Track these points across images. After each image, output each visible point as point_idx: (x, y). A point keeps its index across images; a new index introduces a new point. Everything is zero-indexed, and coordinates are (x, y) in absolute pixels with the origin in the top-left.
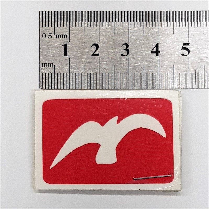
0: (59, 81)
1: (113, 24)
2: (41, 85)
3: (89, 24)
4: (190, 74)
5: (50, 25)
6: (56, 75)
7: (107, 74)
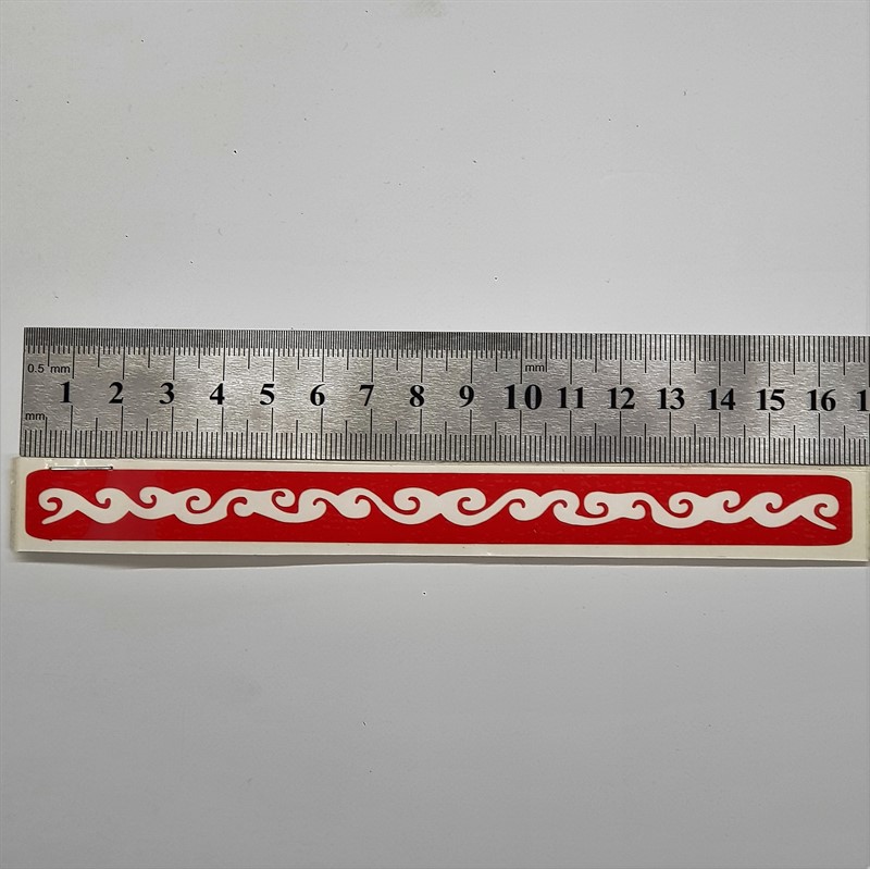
0: (53, 443)
1: (147, 350)
2: (23, 450)
3: (107, 349)
4: (274, 436)
5: (41, 351)
6: (48, 434)
7: (134, 433)
